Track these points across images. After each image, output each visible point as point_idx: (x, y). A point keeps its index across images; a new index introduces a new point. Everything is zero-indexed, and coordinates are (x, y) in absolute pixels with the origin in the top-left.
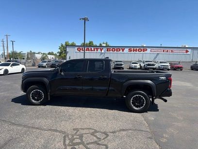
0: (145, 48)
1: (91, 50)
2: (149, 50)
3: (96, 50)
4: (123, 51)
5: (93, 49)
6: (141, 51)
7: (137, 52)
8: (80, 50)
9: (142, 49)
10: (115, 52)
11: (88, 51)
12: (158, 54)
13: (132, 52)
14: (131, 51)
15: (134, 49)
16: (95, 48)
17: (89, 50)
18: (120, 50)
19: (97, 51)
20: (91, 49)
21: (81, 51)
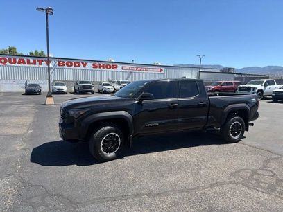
0: (114, 64)
1: (29, 63)
2: (120, 66)
3: (37, 63)
4: (84, 66)
5: (31, 61)
6: (110, 68)
7: (105, 69)
8: (6, 61)
9: (111, 64)
10: (73, 67)
11: (22, 65)
12: (131, 72)
13: (98, 69)
14: (96, 67)
15: (100, 65)
16: (36, 59)
17: (24, 63)
18: (79, 65)
19: (40, 64)
20: (28, 61)
21: (8, 63)
